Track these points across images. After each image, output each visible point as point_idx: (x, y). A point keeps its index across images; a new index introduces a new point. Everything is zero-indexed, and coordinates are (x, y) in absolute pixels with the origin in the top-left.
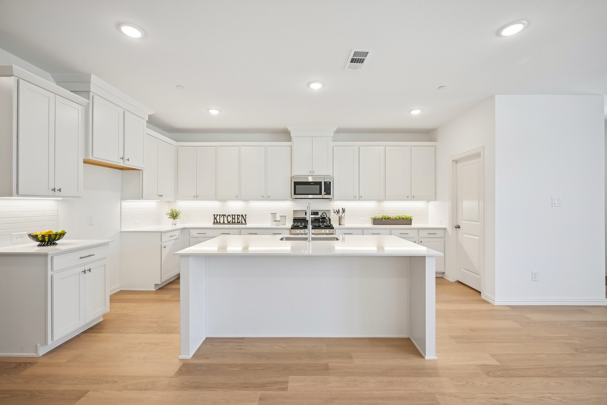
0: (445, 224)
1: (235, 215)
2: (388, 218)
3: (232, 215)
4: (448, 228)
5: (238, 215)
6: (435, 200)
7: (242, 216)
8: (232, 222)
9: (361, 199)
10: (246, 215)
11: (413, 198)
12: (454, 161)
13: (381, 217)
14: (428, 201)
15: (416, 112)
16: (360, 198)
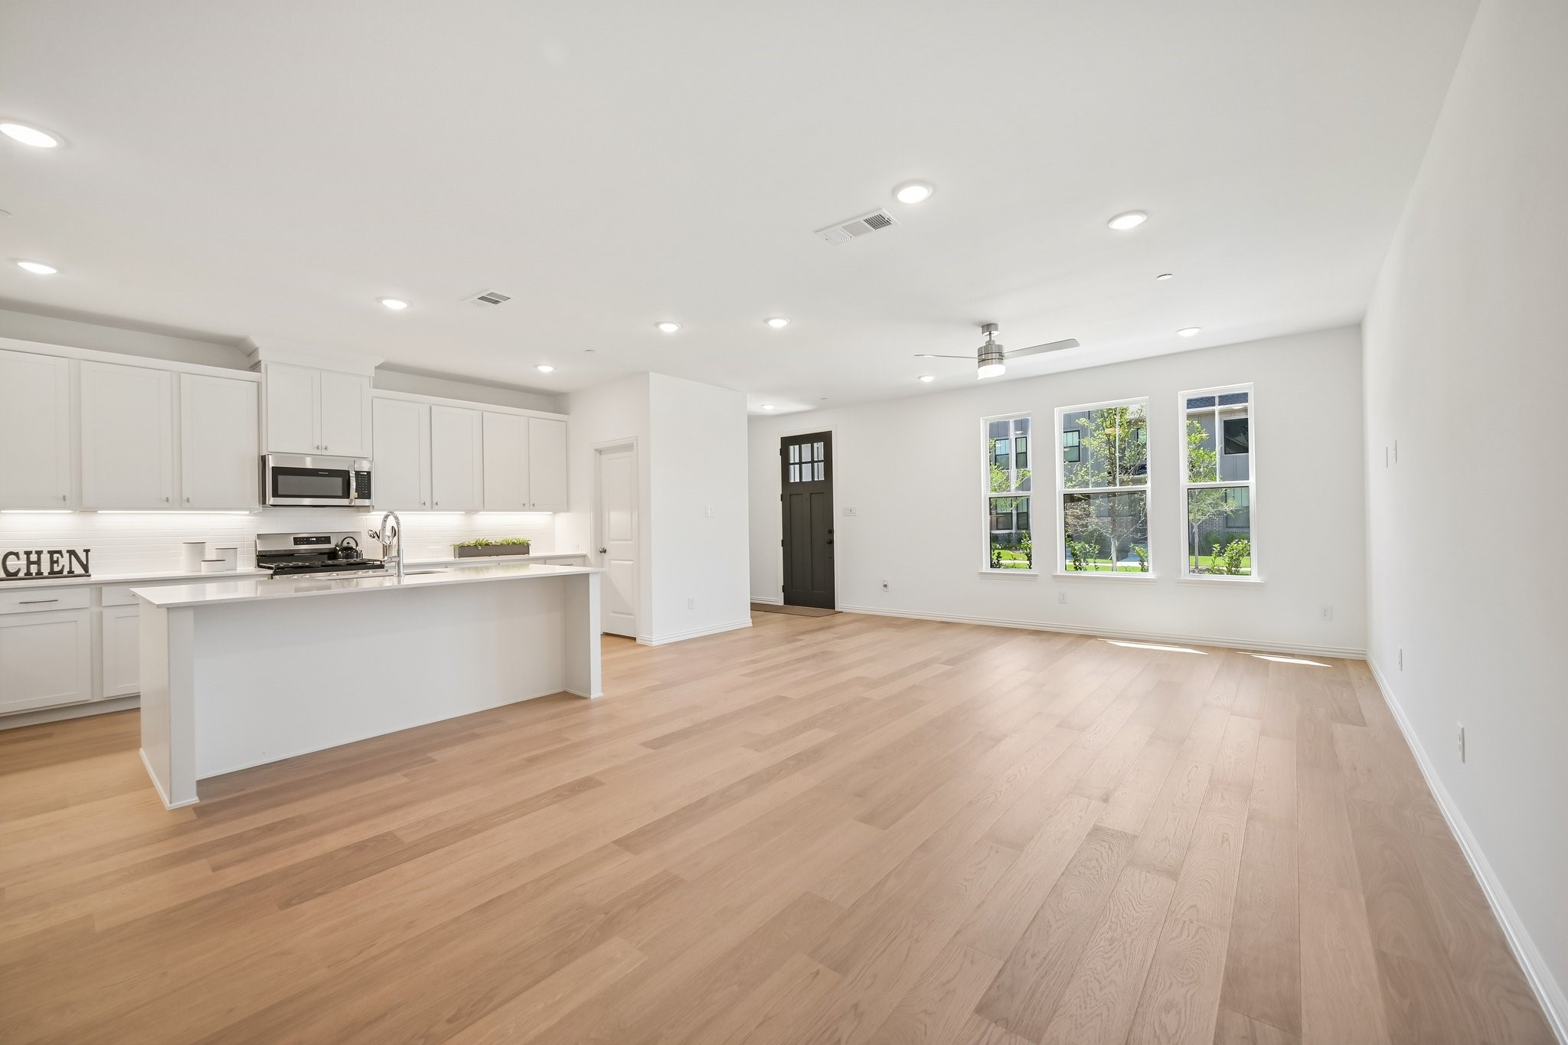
0: (585, 548)
1: (39, 553)
2: (487, 545)
3: (28, 553)
4: (589, 555)
5: (51, 553)
6: (567, 511)
7: (72, 553)
8: (28, 573)
9: (435, 507)
10: (87, 551)
11: (533, 507)
12: (596, 450)
13: (472, 542)
14: (556, 511)
15: (546, 369)
16: (433, 506)
